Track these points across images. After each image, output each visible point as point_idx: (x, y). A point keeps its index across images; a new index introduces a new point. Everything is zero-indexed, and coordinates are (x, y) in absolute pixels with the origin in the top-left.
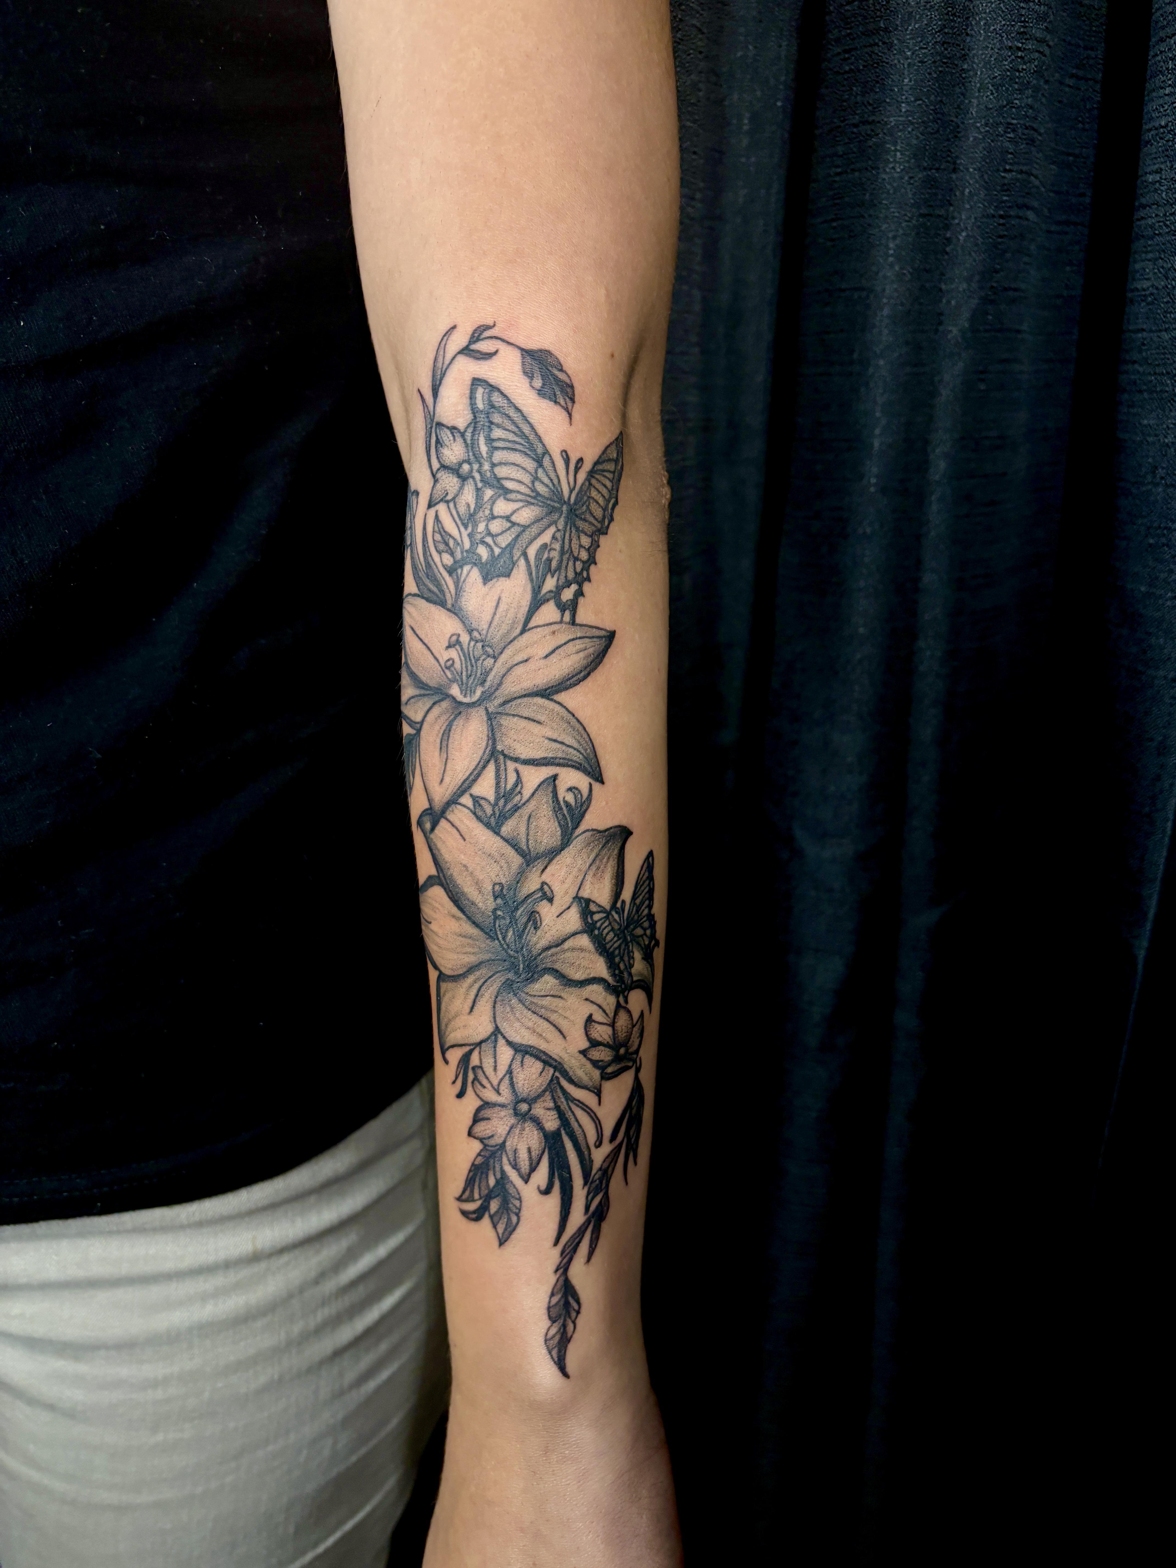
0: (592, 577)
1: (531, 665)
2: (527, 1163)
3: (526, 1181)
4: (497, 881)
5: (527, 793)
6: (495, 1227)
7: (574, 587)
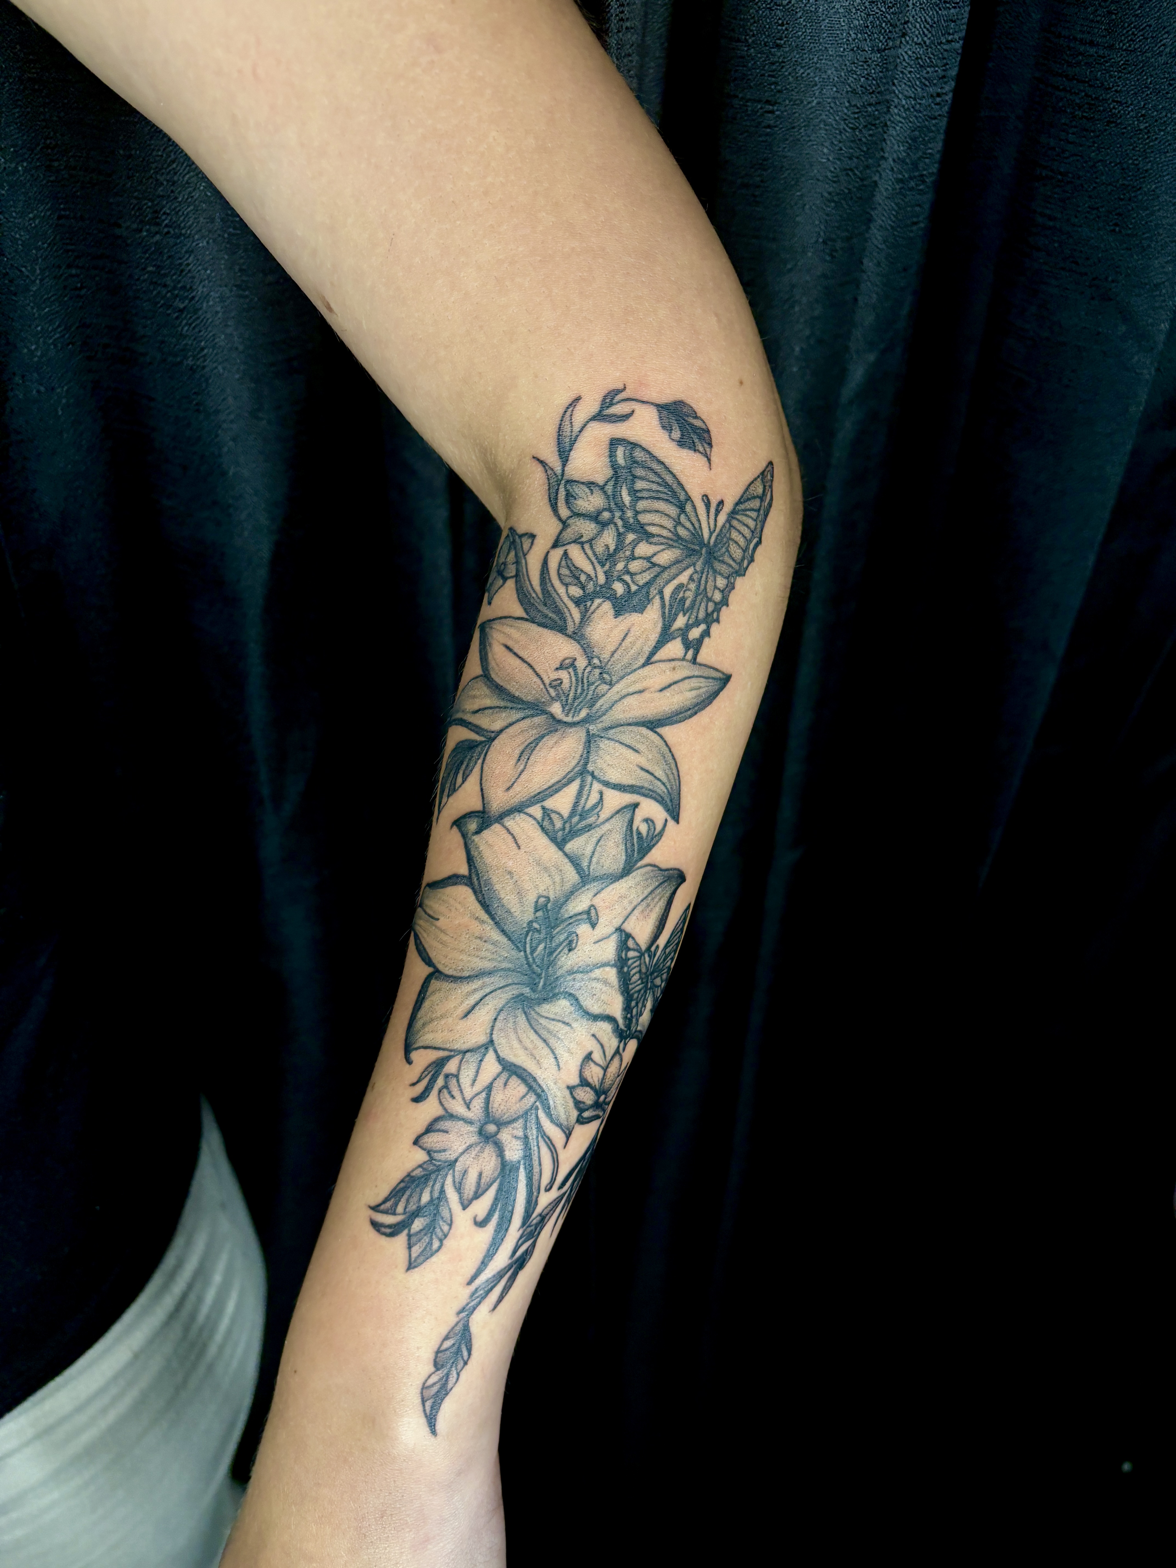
0: (721, 619)
1: (646, 695)
2: (473, 1189)
3: (464, 1208)
4: (545, 893)
5: (604, 815)
6: (410, 1247)
7: (703, 627)
